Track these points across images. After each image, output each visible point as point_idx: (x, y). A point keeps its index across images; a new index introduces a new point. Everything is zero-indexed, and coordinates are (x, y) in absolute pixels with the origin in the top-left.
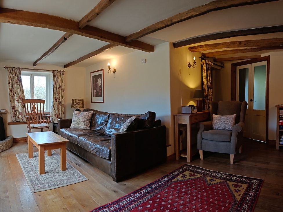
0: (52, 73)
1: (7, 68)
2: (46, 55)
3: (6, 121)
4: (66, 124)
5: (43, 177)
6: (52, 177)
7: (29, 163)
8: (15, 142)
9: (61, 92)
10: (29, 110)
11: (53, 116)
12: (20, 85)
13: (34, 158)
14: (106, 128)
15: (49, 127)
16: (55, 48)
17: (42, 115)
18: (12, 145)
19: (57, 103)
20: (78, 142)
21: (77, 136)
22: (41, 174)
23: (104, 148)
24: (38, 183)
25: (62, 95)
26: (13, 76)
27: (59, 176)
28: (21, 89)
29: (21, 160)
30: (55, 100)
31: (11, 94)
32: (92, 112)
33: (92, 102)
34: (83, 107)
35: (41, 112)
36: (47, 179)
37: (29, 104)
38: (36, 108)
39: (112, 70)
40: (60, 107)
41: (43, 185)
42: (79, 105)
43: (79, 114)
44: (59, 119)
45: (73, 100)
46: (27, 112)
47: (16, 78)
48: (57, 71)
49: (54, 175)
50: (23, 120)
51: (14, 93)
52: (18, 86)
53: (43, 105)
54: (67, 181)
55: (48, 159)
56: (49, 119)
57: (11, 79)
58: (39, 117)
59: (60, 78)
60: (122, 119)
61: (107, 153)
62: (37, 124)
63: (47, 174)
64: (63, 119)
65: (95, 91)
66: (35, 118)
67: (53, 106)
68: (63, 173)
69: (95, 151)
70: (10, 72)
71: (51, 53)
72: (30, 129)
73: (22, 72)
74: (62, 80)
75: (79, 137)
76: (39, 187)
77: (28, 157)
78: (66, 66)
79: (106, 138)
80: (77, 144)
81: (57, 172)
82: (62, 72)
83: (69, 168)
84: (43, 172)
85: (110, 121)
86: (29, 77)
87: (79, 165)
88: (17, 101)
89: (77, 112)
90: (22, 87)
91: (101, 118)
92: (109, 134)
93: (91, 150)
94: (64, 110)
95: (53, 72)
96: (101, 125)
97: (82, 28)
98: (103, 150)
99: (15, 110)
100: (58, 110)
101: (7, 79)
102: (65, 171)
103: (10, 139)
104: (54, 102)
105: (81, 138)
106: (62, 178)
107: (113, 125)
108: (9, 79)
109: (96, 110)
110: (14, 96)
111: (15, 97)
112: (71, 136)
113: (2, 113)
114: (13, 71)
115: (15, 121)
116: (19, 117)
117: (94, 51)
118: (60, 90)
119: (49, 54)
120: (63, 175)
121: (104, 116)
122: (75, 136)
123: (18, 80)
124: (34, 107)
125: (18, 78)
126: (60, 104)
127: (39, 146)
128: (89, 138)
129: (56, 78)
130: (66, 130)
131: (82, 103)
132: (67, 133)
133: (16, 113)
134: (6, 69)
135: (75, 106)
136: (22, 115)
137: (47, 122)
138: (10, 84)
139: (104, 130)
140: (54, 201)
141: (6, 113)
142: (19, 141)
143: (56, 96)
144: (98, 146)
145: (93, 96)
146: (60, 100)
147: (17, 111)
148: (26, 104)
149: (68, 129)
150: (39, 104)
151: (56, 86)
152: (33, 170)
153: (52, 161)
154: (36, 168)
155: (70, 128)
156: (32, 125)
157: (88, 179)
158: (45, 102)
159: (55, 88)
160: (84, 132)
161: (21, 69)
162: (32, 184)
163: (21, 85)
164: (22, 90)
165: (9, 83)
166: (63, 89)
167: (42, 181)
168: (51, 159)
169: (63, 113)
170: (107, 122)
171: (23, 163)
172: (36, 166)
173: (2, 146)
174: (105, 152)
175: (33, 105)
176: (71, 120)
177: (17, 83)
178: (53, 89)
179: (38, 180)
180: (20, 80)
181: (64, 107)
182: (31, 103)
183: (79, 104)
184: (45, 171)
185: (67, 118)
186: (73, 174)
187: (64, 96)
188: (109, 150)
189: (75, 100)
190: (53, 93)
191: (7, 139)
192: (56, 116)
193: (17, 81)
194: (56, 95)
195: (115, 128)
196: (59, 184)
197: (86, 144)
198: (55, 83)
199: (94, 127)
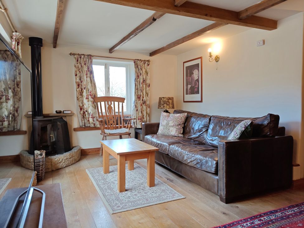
0: (133, 63)
1: (74, 54)
2: (126, 39)
3: (71, 126)
4: (152, 129)
5: (123, 195)
6: (135, 195)
7: (104, 179)
8: (84, 154)
9: (146, 88)
10: (104, 110)
11: (135, 119)
12: (90, 78)
13: (111, 174)
14: (207, 135)
15: (130, 133)
16: (139, 31)
17: (120, 118)
18: (79, 158)
19: (140, 102)
20: (168, 151)
21: (167, 144)
22: (121, 191)
23: (207, 159)
24: (118, 203)
25: (147, 92)
26: (82, 66)
27: (146, 193)
28: (93, 83)
29: (93, 177)
30: (138, 98)
31: (78, 90)
32: (186, 114)
33: (184, 102)
34: (173, 108)
35: (119, 114)
36: (130, 197)
37: (103, 103)
38: (113, 109)
39: (214, 57)
40: (144, 107)
41: (123, 205)
42: (167, 105)
43: (169, 116)
44: (143, 123)
45: (160, 99)
46: (101, 114)
47: (85, 68)
48: (140, 60)
49: (139, 192)
50: (95, 125)
51: (83, 87)
52: (89, 79)
53: (122, 104)
54: (156, 199)
55: (129, 174)
56: (130, 123)
57: (79, 69)
58: (117, 121)
59: (144, 70)
60: (230, 123)
61: (212, 165)
62: (115, 130)
63: (128, 191)
64: (148, 123)
65: (189, 86)
66: (111, 122)
67: (134, 107)
68: (150, 190)
69: (195, 162)
70: (78, 61)
71: (134, 37)
72: (104, 136)
73: (94, 60)
74: (147, 73)
75: (170, 145)
76: (118, 207)
77: (102, 172)
78: (152, 54)
79: (208, 147)
80: (168, 155)
81: (143, 188)
82: (147, 62)
83: (158, 184)
84: (123, 189)
85: (211, 127)
86: (103, 67)
87: (172, 181)
88: (87, 98)
89: (165, 114)
90: (94, 80)
91: (199, 122)
92: (210, 143)
93: (189, 161)
94: (149, 111)
95: (135, 61)
96: (200, 131)
97: (179, 5)
98: (207, 162)
99: (83, 112)
100: (141, 112)
101: (74, 70)
102: (153, 188)
103: (78, 149)
104: (136, 101)
105: (173, 146)
106: (150, 195)
107: (216, 132)
108: (76, 69)
109: (191, 112)
110: (83, 93)
111: (85, 94)
112: (159, 144)
113: (66, 115)
114: (82, 59)
115: (83, 126)
116: (89, 121)
117: (191, 34)
118: (144, 86)
119: (131, 39)
120: (151, 192)
121: (203, 120)
122: (164, 144)
123: (89, 71)
124: (110, 108)
125: (88, 68)
126: (144, 104)
127: (119, 156)
128: (184, 147)
129: (139, 69)
130: (152, 137)
131: (172, 102)
132: (154, 140)
133: (86, 115)
134: (72, 56)
135: (162, 107)
136: (93, 118)
137: (128, 127)
138: (78, 75)
139: (203, 137)
140: (140, 222)
141: (71, 115)
142: (89, 152)
143: (139, 94)
144: (199, 157)
145: (187, 94)
146: (145, 98)
147: (87, 113)
148: (99, 103)
149: (155, 136)
150: (116, 103)
151: (139, 79)
152: (109, 188)
153: (135, 176)
154: (114, 185)
155: (157, 134)
156: (107, 131)
157: (184, 197)
158: (125, 101)
159: (138, 82)
160: (177, 139)
161: (93, 56)
162: (109, 204)
163: (92, 78)
164: (93, 85)
165: (76, 75)
166: (148, 84)
167: (122, 200)
168: (134, 174)
169: (148, 115)
170: (208, 127)
171: (96, 180)
172: (114, 183)
173: (66, 159)
174: (210, 164)
175: (108, 104)
176: (159, 124)
177: (87, 74)
178: (136, 84)
179: (118, 199)
180: (91, 70)
181: (149, 107)
182: (106, 102)
183: (168, 103)
184: (126, 189)
185: (154, 121)
186: (163, 191)
187: (149, 93)
188: (215, 162)
189: (162, 99)
190: (135, 89)
191: (73, 150)
192: (139, 119)
193: (87, 72)
194: (139, 92)
195: (220, 135)
196: (146, 202)
197: (181, 154)
198: (138, 76)
199: (189, 135)
